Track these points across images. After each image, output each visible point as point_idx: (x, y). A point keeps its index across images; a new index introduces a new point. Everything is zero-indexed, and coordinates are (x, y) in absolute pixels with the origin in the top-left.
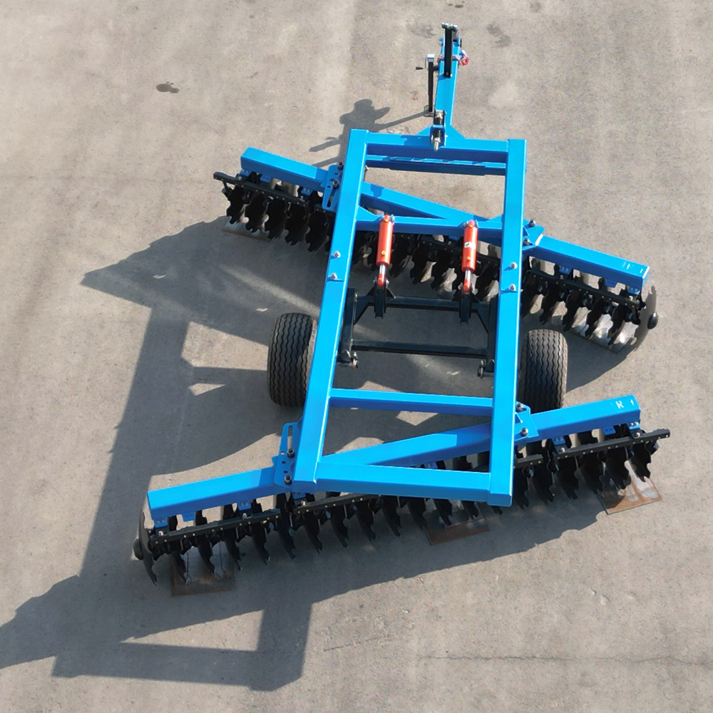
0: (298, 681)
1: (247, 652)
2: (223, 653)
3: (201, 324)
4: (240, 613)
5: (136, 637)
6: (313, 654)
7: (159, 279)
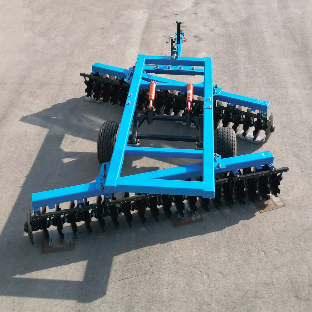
0: (104, 297)
1: (78, 282)
2: (65, 282)
3: (70, 135)
4: (76, 262)
5: (21, 275)
6: (113, 282)
7: (54, 119)
